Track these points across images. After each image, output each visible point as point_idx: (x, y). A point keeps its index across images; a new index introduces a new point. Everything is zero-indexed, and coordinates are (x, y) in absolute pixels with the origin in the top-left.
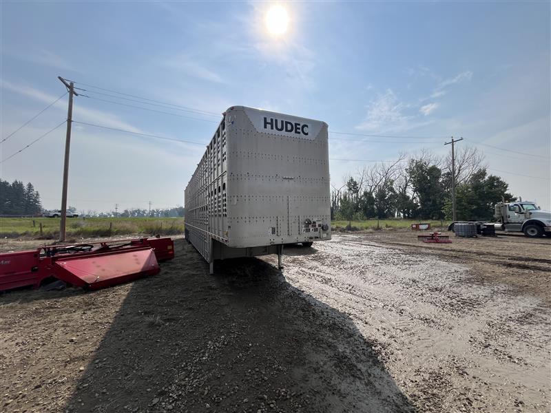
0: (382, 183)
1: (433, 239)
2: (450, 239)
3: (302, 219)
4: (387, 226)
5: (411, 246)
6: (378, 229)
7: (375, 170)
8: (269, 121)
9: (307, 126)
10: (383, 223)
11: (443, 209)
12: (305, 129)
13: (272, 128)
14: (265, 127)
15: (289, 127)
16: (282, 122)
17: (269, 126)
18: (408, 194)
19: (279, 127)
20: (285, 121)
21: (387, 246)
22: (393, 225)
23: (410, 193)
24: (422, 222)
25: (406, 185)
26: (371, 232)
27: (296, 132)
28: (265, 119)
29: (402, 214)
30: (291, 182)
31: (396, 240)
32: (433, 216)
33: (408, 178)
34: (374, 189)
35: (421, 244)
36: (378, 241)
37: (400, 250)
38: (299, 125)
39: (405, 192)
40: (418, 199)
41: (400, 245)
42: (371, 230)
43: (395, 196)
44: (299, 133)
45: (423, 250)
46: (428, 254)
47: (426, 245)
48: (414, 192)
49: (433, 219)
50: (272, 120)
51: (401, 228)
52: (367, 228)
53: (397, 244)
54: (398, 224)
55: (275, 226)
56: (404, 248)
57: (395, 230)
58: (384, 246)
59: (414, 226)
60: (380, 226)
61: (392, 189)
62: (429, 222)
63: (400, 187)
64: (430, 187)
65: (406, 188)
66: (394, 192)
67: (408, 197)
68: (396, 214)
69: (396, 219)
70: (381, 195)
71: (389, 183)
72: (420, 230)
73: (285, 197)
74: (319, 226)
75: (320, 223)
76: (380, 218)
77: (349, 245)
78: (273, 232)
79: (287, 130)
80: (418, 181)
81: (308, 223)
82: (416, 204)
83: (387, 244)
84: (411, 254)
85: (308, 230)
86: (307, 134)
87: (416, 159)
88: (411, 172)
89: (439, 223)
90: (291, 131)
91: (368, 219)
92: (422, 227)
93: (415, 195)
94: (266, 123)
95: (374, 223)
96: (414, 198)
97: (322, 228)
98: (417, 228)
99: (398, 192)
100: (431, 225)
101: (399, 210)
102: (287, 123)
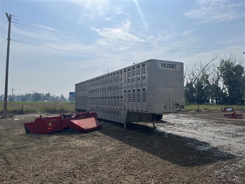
0: (200, 78)
1: (234, 116)
2: (243, 116)
3: (175, 103)
4: (205, 109)
5: (220, 120)
6: (198, 111)
7: (195, 67)
8: (163, 64)
9: (176, 65)
10: (202, 107)
11: (243, 98)
12: (176, 66)
13: (164, 67)
14: (162, 67)
15: (170, 66)
16: (168, 64)
17: (163, 66)
18: (219, 85)
19: (167, 66)
20: (168, 63)
21: (206, 120)
22: (208, 108)
23: (221, 84)
24: (229, 107)
25: (218, 78)
26: (194, 113)
27: (172, 68)
28: (162, 64)
29: (215, 101)
30: (171, 88)
31: (211, 117)
32: (237, 102)
33: (220, 74)
34: (194, 82)
35: (225, 119)
36: (199, 117)
37: (213, 121)
38: (173, 65)
39: (217, 84)
40: (227, 89)
41: (214, 119)
42: (194, 111)
43: (209, 86)
44: (173, 68)
45: (226, 122)
46: (229, 123)
47: (228, 119)
48: (224, 84)
49: (237, 105)
50: (164, 64)
51: (214, 110)
52: (191, 110)
53: (212, 119)
54: (212, 108)
55: (165, 106)
56: (216, 120)
57: (210, 111)
58: (204, 120)
59: (223, 109)
60: (200, 109)
61: (207, 82)
62: (233, 106)
63: (213, 80)
64: (235, 81)
65: (218, 81)
66: (209, 84)
67: (220, 88)
68: (210, 100)
69: (210, 104)
70: (199, 86)
71: (205, 77)
72: (227, 112)
73: (169, 94)
74: (181, 106)
75: (181, 105)
76: (198, 103)
77: (183, 119)
78: (165, 108)
79: (169, 68)
80: (227, 76)
81: (177, 105)
82: (225, 93)
83: (206, 119)
84: (219, 123)
85: (177, 108)
86: (176, 68)
87: (225, 60)
88: (222, 70)
89: (240, 107)
90: (171, 67)
91: (190, 104)
92: (228, 110)
93: (225, 86)
94: (162, 65)
95: (195, 107)
96: (224, 89)
97: (182, 107)
98: (225, 110)
99: (211, 84)
100: (235, 109)
101: (213, 98)
102: (169, 64)
